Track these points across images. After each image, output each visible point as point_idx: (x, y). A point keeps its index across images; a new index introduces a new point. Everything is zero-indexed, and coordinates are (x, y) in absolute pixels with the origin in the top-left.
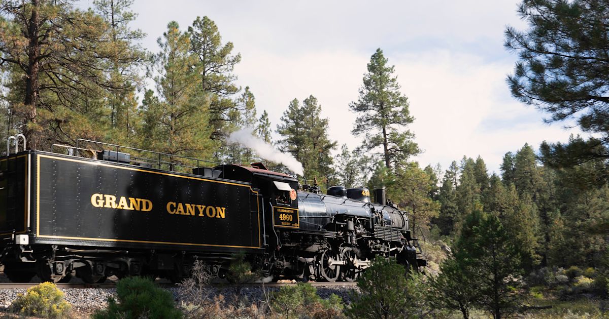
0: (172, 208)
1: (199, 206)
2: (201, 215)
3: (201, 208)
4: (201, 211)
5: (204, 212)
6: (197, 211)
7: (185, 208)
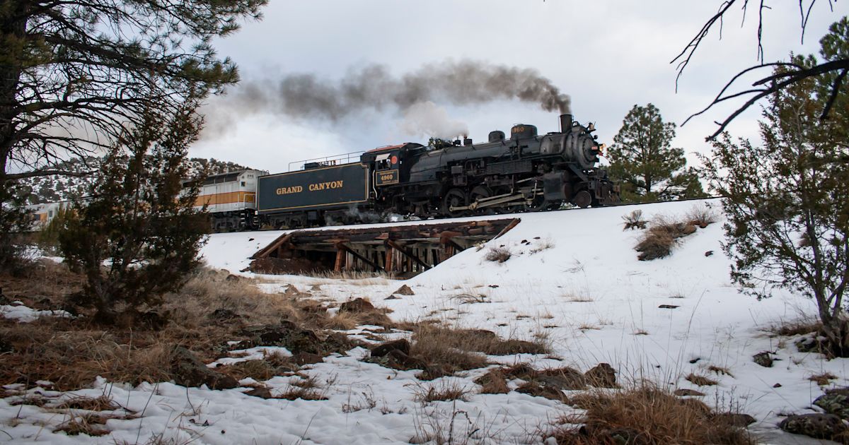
0: (312, 188)
1: (327, 184)
2: (328, 188)
3: (328, 184)
4: (328, 186)
5: (330, 186)
6: (325, 186)
7: (319, 186)
